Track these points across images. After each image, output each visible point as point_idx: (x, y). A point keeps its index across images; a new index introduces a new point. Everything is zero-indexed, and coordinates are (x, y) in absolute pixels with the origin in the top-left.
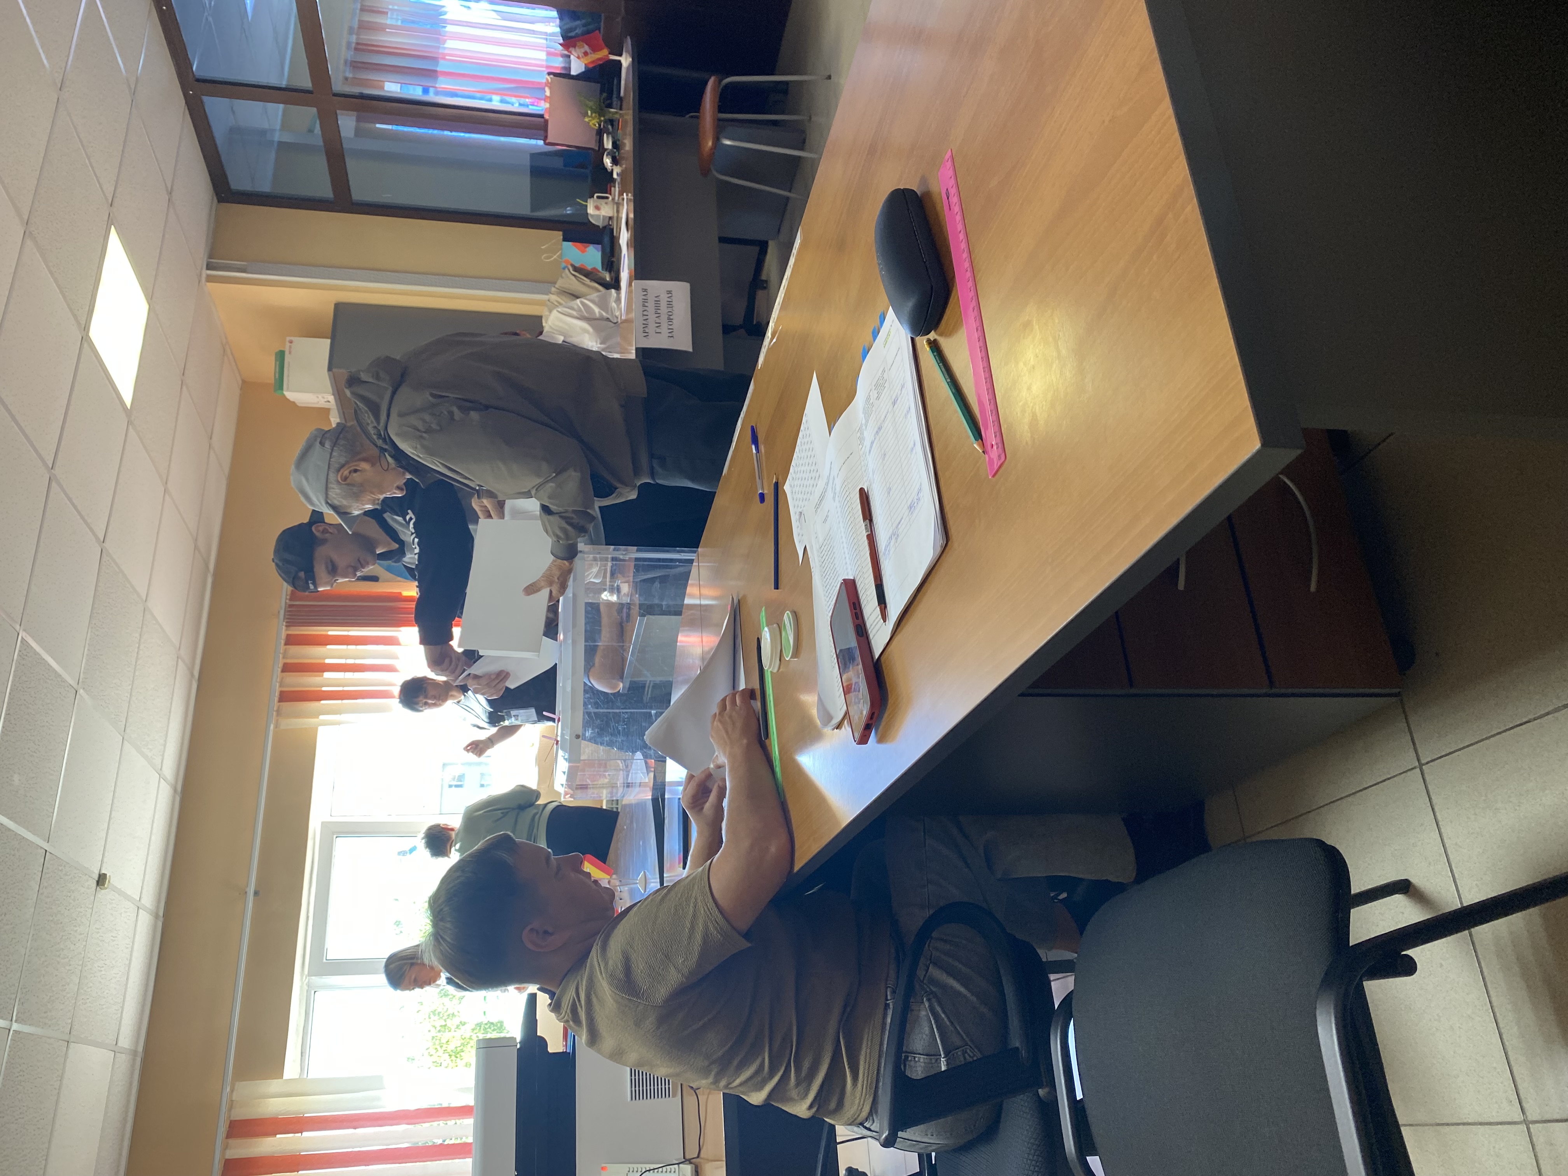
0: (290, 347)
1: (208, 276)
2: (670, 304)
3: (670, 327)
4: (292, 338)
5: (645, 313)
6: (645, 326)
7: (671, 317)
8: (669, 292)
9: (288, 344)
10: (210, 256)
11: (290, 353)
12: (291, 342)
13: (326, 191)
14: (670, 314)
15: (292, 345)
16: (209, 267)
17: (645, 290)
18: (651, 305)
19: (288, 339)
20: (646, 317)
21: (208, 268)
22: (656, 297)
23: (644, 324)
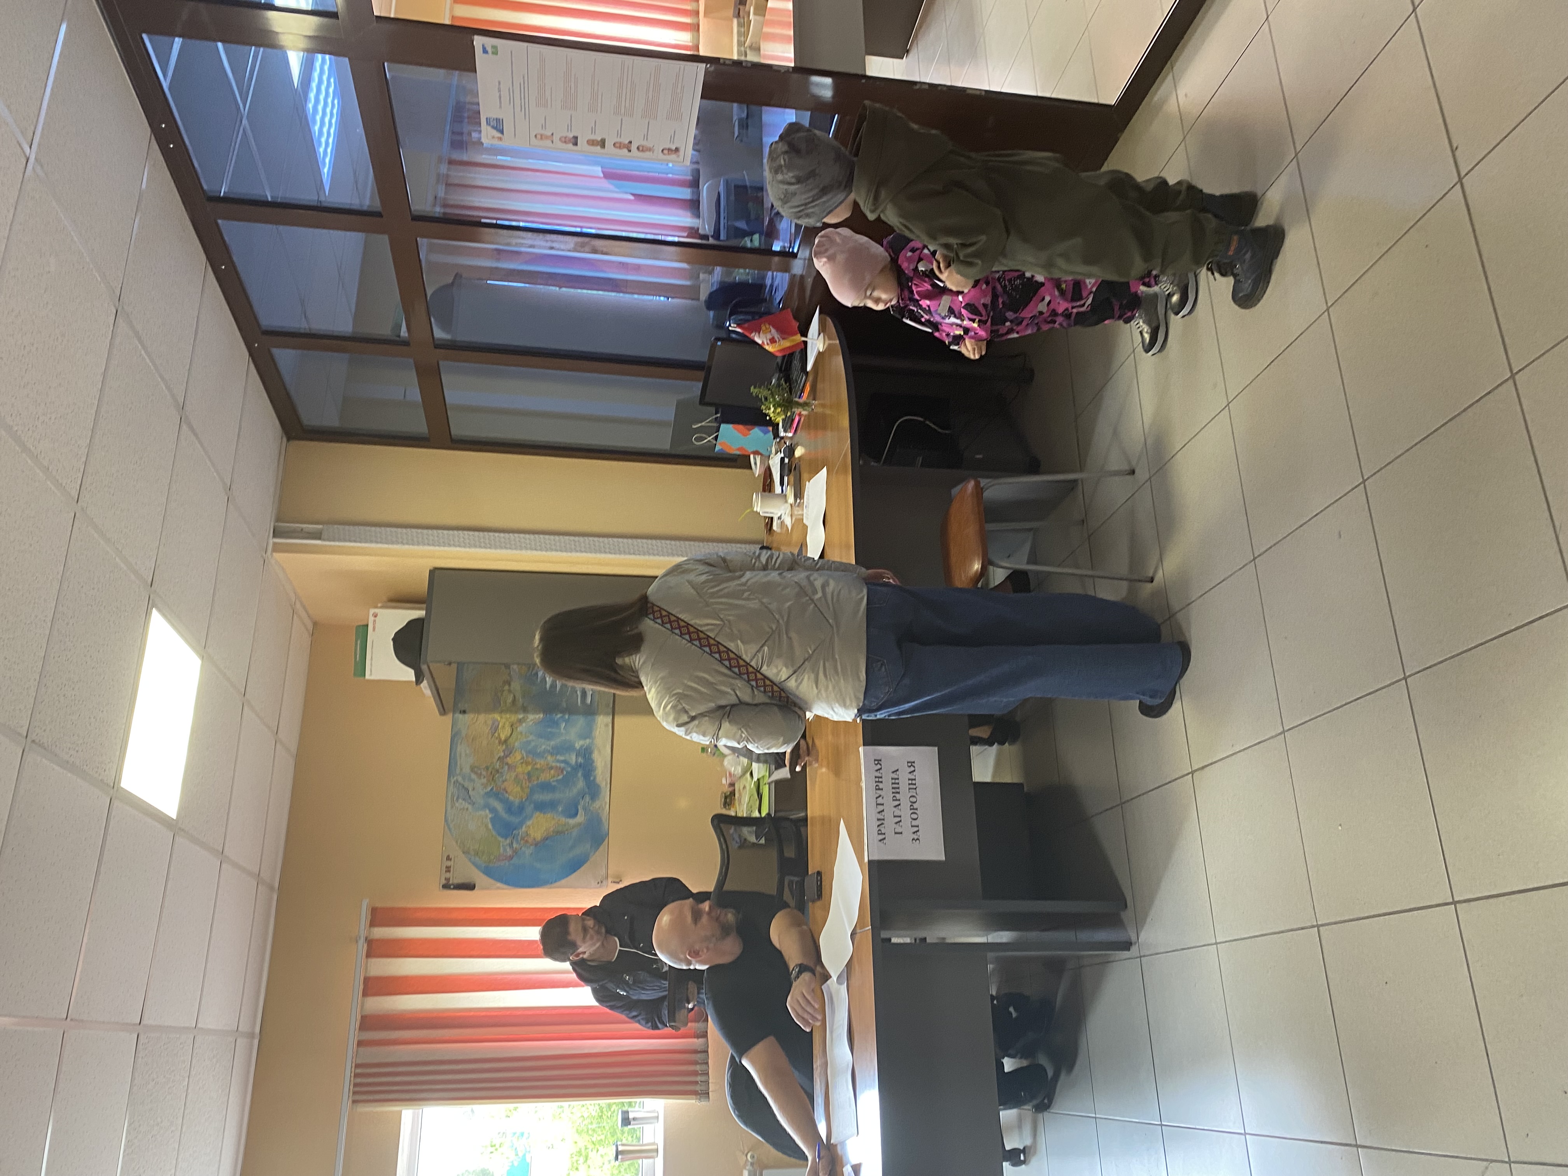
0: (375, 621)
1: (275, 544)
2: (912, 783)
3: (914, 823)
4: (377, 610)
5: (880, 800)
6: (880, 823)
7: (915, 806)
8: (911, 764)
9: (371, 619)
10: (278, 520)
11: (374, 629)
12: (375, 616)
13: (421, 427)
14: (913, 800)
15: (377, 619)
16: (276, 533)
17: (878, 761)
18: (887, 785)
19: (372, 611)
20: (880, 808)
21: (274, 536)
22: (893, 772)
23: (878, 820)
